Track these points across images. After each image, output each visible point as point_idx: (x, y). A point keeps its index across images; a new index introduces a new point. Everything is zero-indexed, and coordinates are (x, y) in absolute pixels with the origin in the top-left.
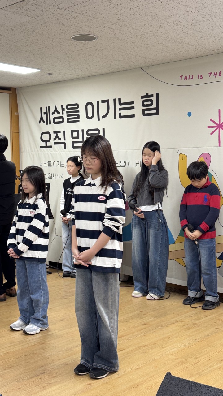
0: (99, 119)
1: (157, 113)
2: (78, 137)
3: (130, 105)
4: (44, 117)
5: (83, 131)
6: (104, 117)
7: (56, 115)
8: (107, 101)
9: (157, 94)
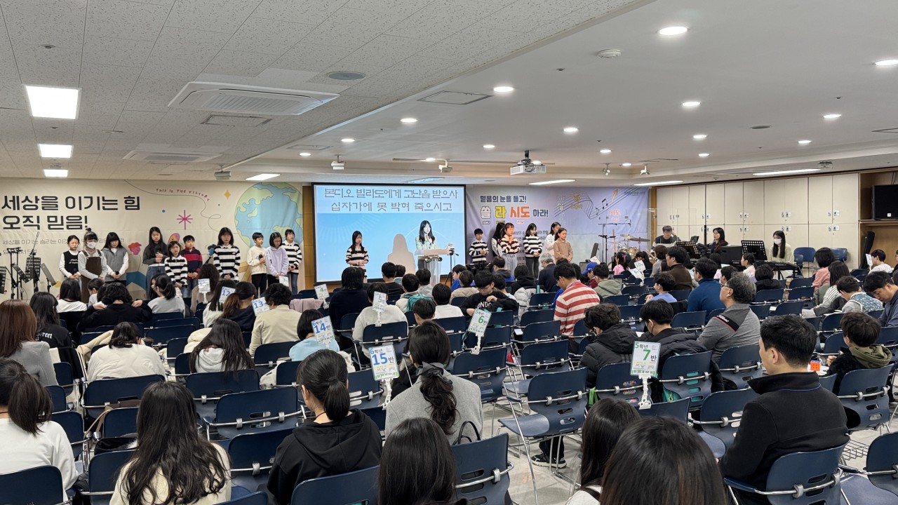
0: (80, 209)
1: (138, 209)
2: (56, 221)
3: (114, 202)
4: (11, 204)
5: (62, 217)
6: (86, 208)
7: (27, 203)
8: (91, 198)
9: (138, 198)
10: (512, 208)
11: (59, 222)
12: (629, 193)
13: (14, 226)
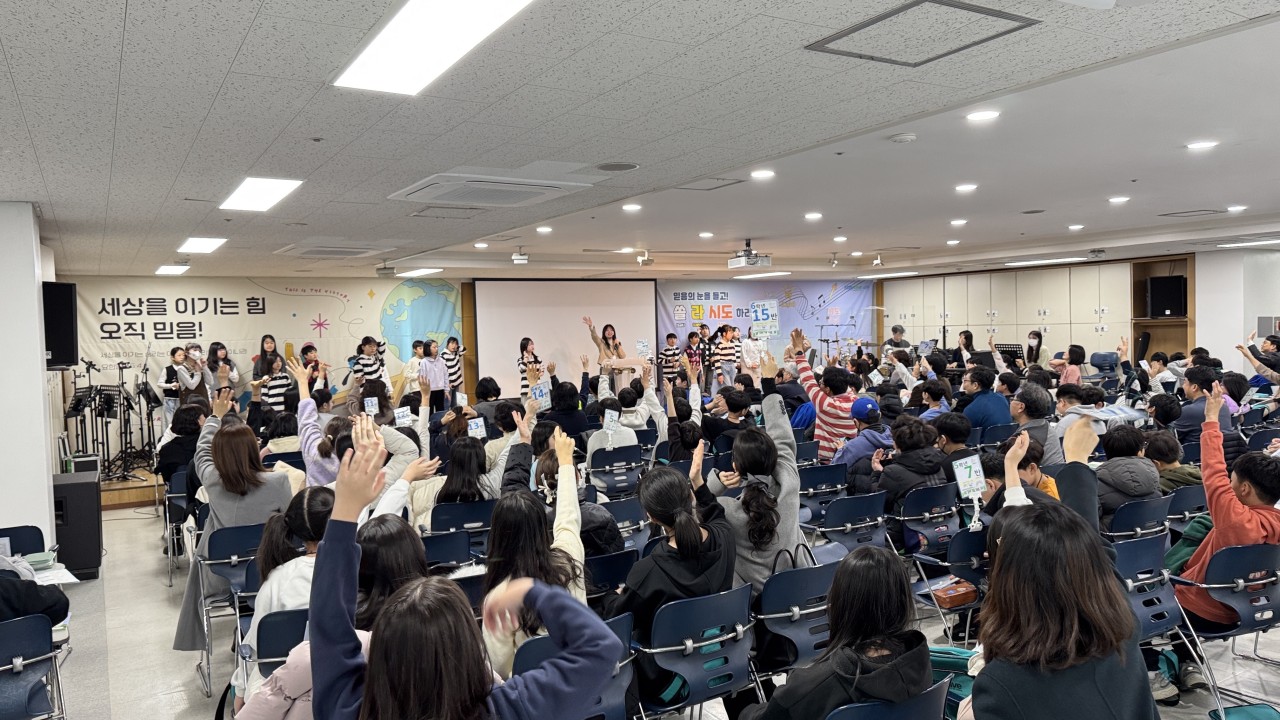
0: (194, 313)
1: (264, 313)
2: (164, 329)
3: (234, 304)
5: (171, 324)
6: (200, 312)
8: (207, 300)
9: (263, 299)
10: (711, 307)
11: (168, 330)
12: (850, 288)
13: (114, 335)
